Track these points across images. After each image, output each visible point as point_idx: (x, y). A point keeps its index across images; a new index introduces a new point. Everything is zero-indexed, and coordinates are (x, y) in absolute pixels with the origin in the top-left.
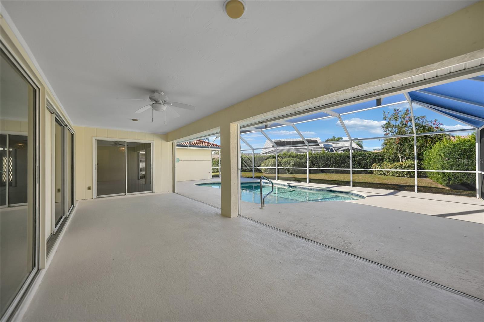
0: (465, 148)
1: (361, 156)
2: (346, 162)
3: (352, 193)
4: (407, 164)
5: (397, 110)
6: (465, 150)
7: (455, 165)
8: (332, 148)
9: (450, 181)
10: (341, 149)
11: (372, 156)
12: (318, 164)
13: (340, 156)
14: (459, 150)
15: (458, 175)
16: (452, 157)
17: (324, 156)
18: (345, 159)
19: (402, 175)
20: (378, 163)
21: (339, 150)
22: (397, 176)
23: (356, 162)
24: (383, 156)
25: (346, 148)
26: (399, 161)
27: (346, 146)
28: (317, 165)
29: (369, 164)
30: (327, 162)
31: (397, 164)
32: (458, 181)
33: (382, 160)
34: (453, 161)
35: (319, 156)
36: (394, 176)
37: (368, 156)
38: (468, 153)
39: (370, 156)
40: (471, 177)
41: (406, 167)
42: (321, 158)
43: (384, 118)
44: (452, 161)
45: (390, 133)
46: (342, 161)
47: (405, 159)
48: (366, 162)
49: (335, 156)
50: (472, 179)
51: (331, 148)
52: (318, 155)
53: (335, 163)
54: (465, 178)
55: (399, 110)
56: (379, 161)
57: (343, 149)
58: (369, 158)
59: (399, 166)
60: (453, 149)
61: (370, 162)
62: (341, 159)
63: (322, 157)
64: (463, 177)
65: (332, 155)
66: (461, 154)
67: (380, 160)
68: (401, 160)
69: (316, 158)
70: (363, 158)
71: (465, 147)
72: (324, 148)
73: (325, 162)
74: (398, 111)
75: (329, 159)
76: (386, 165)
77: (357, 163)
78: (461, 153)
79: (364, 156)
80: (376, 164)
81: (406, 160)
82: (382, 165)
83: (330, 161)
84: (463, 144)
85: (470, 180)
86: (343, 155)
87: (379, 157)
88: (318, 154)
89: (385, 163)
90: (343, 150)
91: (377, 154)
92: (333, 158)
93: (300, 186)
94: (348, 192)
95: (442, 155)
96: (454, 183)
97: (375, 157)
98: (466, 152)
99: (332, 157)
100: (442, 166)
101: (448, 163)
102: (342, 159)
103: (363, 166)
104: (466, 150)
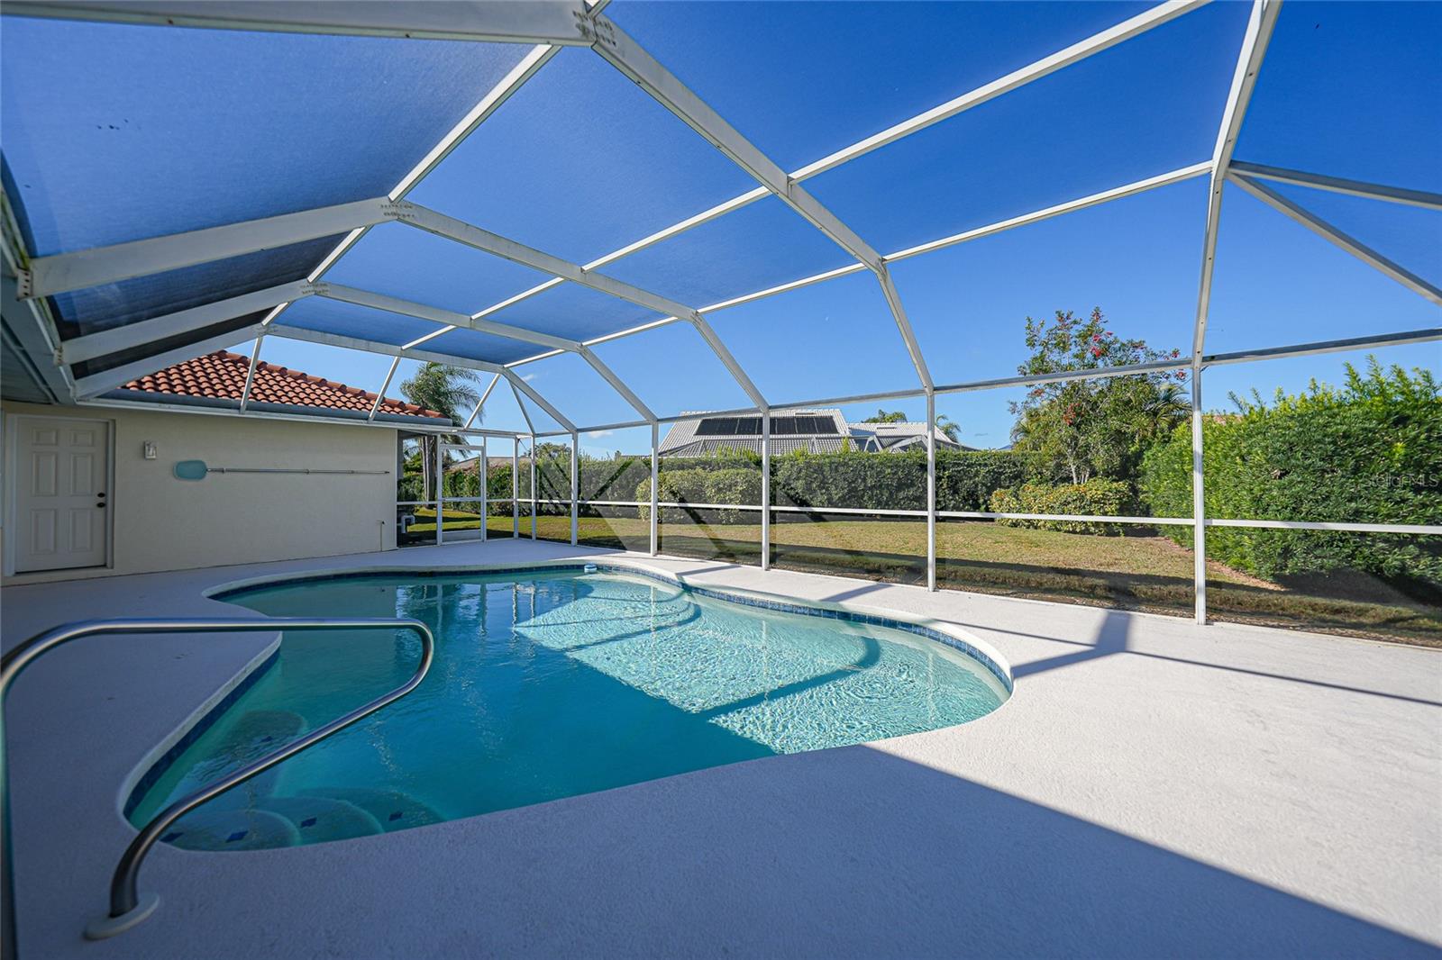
0: (1345, 427)
1: (959, 465)
2: (912, 485)
3: (937, 633)
4: (1099, 492)
5: (1065, 316)
6: (1346, 436)
7: (1311, 497)
8: (873, 441)
9: (1286, 559)
10: (900, 444)
11: (992, 465)
12: (827, 490)
13: (895, 464)
14: (1325, 436)
15: (1319, 538)
16: (1298, 466)
17: (846, 464)
18: (909, 472)
19: (1083, 528)
20: (1008, 487)
21: (895, 446)
22: (1069, 532)
23: (942, 485)
24: (1021, 466)
25: (914, 440)
26: (1068, 479)
27: (913, 434)
28: (822, 494)
29: (981, 490)
30: (853, 482)
31: (1064, 491)
32: (1320, 561)
33: (1019, 478)
34: (1304, 482)
35: (831, 463)
36: (1059, 530)
37: (980, 465)
38: (1361, 451)
39: (986, 465)
40: (1366, 546)
41: (1096, 502)
42: (836, 470)
43: (1027, 340)
44: (1300, 482)
45: (1047, 390)
46: (899, 479)
47: (1087, 476)
48: (974, 483)
49: (881, 463)
50: (1371, 553)
51: (870, 439)
52: (827, 460)
53: (881, 486)
54: (1346, 550)
55: (1073, 318)
56: (1010, 482)
57: (904, 443)
58: (983, 471)
59: (1075, 498)
60: (1300, 433)
61: (983, 484)
62: (895, 473)
63: (841, 469)
64: (1337, 546)
65: (869, 459)
66: (1333, 452)
67: (1012, 478)
68: (1075, 479)
69: (820, 468)
70: (963, 470)
71: (1345, 424)
72: (849, 438)
73: (850, 483)
74: (1068, 318)
75: (862, 473)
76: (1033, 494)
77: (945, 486)
78: (1331, 447)
79: (968, 466)
80: (1003, 490)
81: (1090, 476)
82: (1020, 492)
83: (864, 480)
84: (1334, 416)
85: (1364, 558)
86: (904, 461)
87: (1009, 468)
88: (828, 457)
89: (1030, 486)
90: (904, 448)
91: (1004, 459)
92: (873, 468)
93: (723, 591)
94: (917, 626)
95: (1258, 457)
96: (1303, 570)
97: (1001, 467)
98: (1350, 446)
99: (871, 467)
100: (1257, 500)
101: (1282, 488)
102: (900, 473)
103: (964, 497)
104: (1349, 437)
